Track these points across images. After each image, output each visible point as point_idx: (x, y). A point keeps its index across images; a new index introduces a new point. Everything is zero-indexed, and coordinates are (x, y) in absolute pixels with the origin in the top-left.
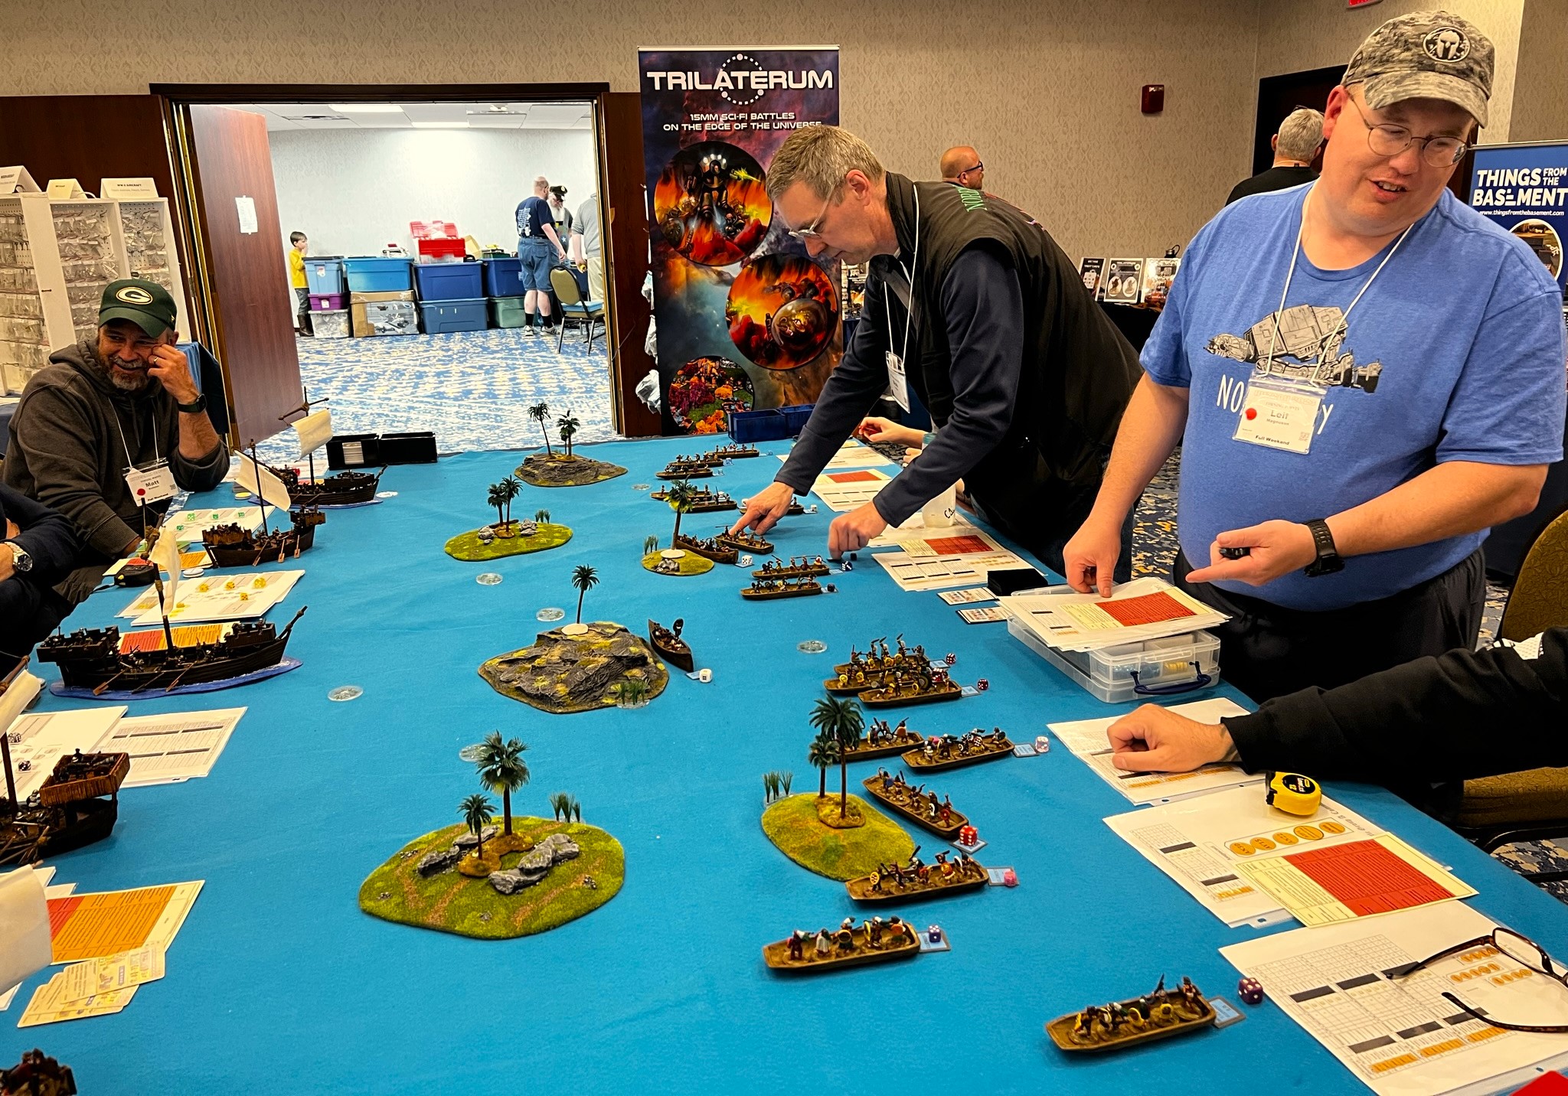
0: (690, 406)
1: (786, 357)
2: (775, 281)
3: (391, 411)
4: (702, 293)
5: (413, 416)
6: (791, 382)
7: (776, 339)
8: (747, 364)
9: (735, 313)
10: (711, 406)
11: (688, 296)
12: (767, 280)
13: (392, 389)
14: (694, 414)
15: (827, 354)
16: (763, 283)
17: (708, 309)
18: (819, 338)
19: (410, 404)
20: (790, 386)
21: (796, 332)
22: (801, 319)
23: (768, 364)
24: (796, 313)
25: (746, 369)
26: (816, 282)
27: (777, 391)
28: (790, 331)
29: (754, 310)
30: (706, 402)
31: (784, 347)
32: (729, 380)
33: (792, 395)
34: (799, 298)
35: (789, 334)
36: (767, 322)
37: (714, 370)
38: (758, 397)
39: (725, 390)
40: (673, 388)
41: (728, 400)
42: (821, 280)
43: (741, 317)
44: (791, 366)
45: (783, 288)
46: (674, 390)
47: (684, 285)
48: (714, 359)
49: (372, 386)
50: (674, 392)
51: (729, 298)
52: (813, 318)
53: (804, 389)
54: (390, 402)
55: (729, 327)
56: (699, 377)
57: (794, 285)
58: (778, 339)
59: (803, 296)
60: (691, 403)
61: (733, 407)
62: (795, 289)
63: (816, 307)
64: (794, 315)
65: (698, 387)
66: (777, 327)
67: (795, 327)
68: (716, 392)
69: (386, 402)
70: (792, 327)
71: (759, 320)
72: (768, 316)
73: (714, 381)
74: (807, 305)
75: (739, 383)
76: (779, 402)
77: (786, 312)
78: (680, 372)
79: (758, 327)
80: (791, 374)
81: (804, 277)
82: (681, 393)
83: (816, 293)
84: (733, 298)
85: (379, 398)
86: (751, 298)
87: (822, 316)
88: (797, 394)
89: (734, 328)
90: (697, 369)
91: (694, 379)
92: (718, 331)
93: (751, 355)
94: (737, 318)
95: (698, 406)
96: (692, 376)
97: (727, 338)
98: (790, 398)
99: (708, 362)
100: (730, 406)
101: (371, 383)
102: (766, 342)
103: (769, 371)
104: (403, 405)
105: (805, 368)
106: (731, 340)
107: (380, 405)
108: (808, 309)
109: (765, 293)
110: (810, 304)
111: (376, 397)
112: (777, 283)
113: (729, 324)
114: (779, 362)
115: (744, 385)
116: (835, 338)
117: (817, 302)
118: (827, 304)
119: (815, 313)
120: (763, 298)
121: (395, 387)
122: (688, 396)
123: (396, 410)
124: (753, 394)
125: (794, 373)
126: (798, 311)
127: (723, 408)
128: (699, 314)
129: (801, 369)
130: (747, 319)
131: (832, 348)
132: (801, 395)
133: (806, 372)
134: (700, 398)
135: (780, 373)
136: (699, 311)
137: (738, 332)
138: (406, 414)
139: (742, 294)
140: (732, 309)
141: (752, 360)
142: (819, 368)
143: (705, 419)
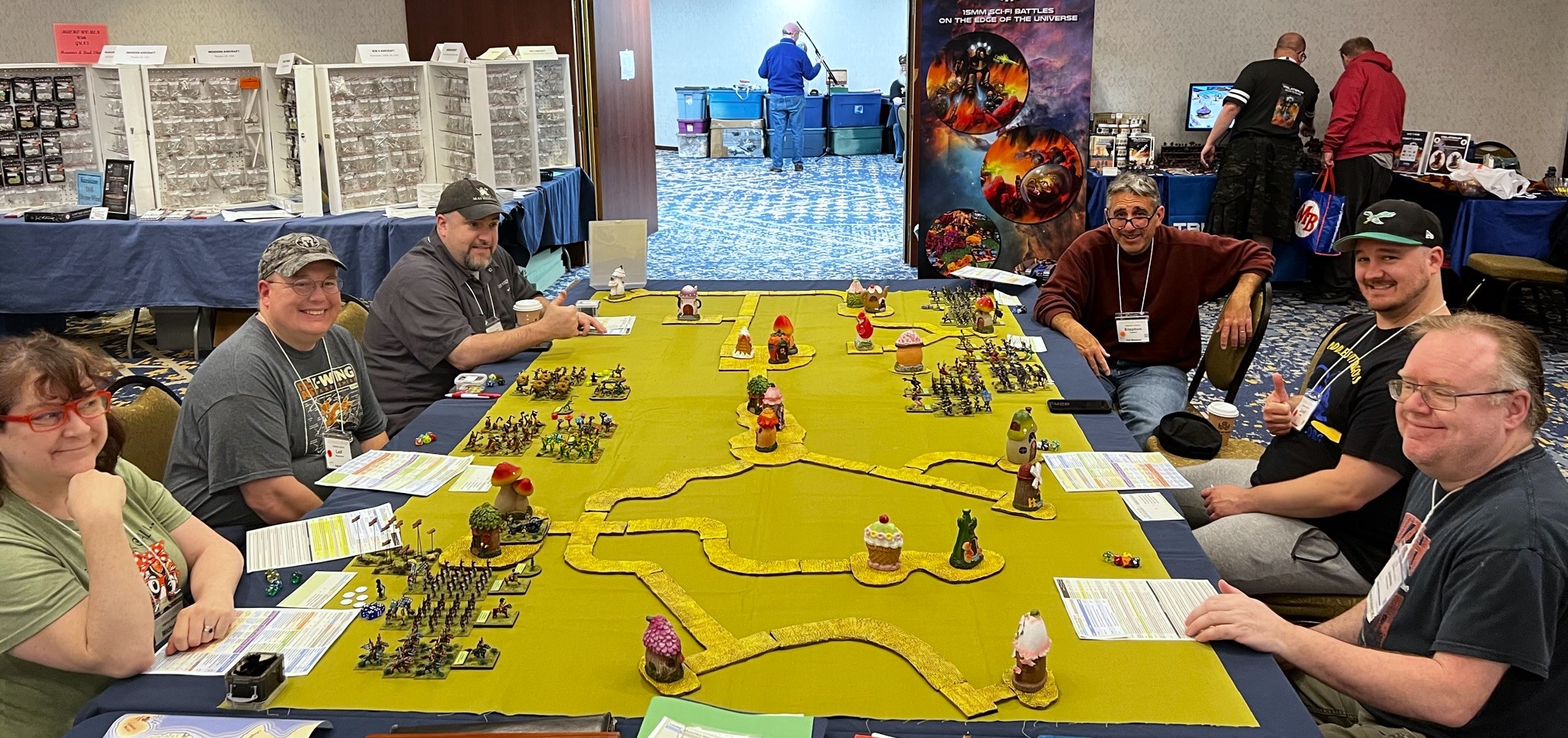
0: (943, 250)
1: (1032, 213)
2: (1026, 148)
3: (725, 229)
4: (961, 157)
5: (742, 235)
6: (1035, 235)
7: (1024, 198)
8: (996, 218)
9: (989, 174)
10: (962, 251)
11: (949, 157)
12: (1020, 148)
13: (731, 208)
14: (947, 256)
15: (1070, 212)
16: (1016, 149)
17: (965, 169)
18: (1064, 198)
19: (742, 224)
20: (1034, 239)
21: (1043, 192)
22: (1048, 181)
24: (1044, 177)
25: (995, 221)
26: (1064, 150)
27: (1021, 242)
28: (1037, 191)
29: (1006, 172)
30: (957, 247)
32: (979, 230)
33: (1035, 246)
34: (1047, 163)
35: (1036, 194)
36: (1017, 183)
37: (966, 221)
38: (1004, 245)
39: (975, 238)
40: (930, 234)
41: (977, 247)
42: (1068, 149)
43: (993, 177)
44: (1037, 221)
45: (1032, 155)
46: (931, 236)
47: (946, 150)
48: (967, 211)
49: (716, 205)
50: (930, 237)
51: (985, 161)
52: (1059, 182)
53: (1047, 241)
54: (727, 221)
55: (982, 185)
56: (953, 226)
57: (1044, 152)
58: (1026, 197)
59: (1051, 162)
60: (944, 247)
61: (981, 253)
62: (1044, 155)
63: (1062, 172)
64: (1042, 178)
65: (952, 234)
66: (1025, 188)
67: (1042, 188)
68: (967, 239)
69: (723, 220)
70: (1040, 188)
71: (1010, 180)
72: (1018, 178)
73: (965, 230)
74: (1053, 170)
75: (988, 233)
76: (1022, 251)
77: (1035, 174)
78: (937, 221)
79: (1009, 187)
80: (1035, 228)
81: (1053, 146)
82: (937, 239)
83: (1063, 159)
84: (988, 161)
85: (719, 216)
86: (1004, 162)
87: (1067, 179)
88: (1040, 246)
89: (987, 186)
90: (952, 219)
91: (949, 227)
92: (973, 188)
93: (1000, 211)
94: (990, 178)
95: (949, 250)
96: (947, 225)
97: (981, 194)
98: (1033, 249)
99: (962, 213)
100: (978, 252)
101: (715, 202)
102: (1015, 200)
103: (1015, 225)
104: (736, 224)
105: (1049, 223)
106: (984, 196)
107: (719, 222)
108: (1055, 173)
109: (1016, 158)
110: (1057, 169)
111: (716, 215)
112: (1028, 150)
113: (983, 182)
114: (1025, 217)
115: (992, 235)
116: (1079, 199)
117: (1064, 167)
118: (1073, 170)
119: (1061, 177)
120: (1015, 162)
121: (733, 207)
122: (942, 241)
123: (730, 228)
124: (1000, 243)
125: (1039, 227)
126: (1046, 175)
127: (972, 254)
128: (958, 174)
129: (1045, 224)
130: (999, 180)
131: (1076, 207)
132: (1043, 247)
133: (1050, 227)
134: (953, 244)
135: (1026, 227)
136: (958, 171)
137: (990, 190)
138: (736, 232)
139: (996, 159)
140: (986, 170)
141: (1001, 214)
142: (1061, 224)
143: (956, 262)
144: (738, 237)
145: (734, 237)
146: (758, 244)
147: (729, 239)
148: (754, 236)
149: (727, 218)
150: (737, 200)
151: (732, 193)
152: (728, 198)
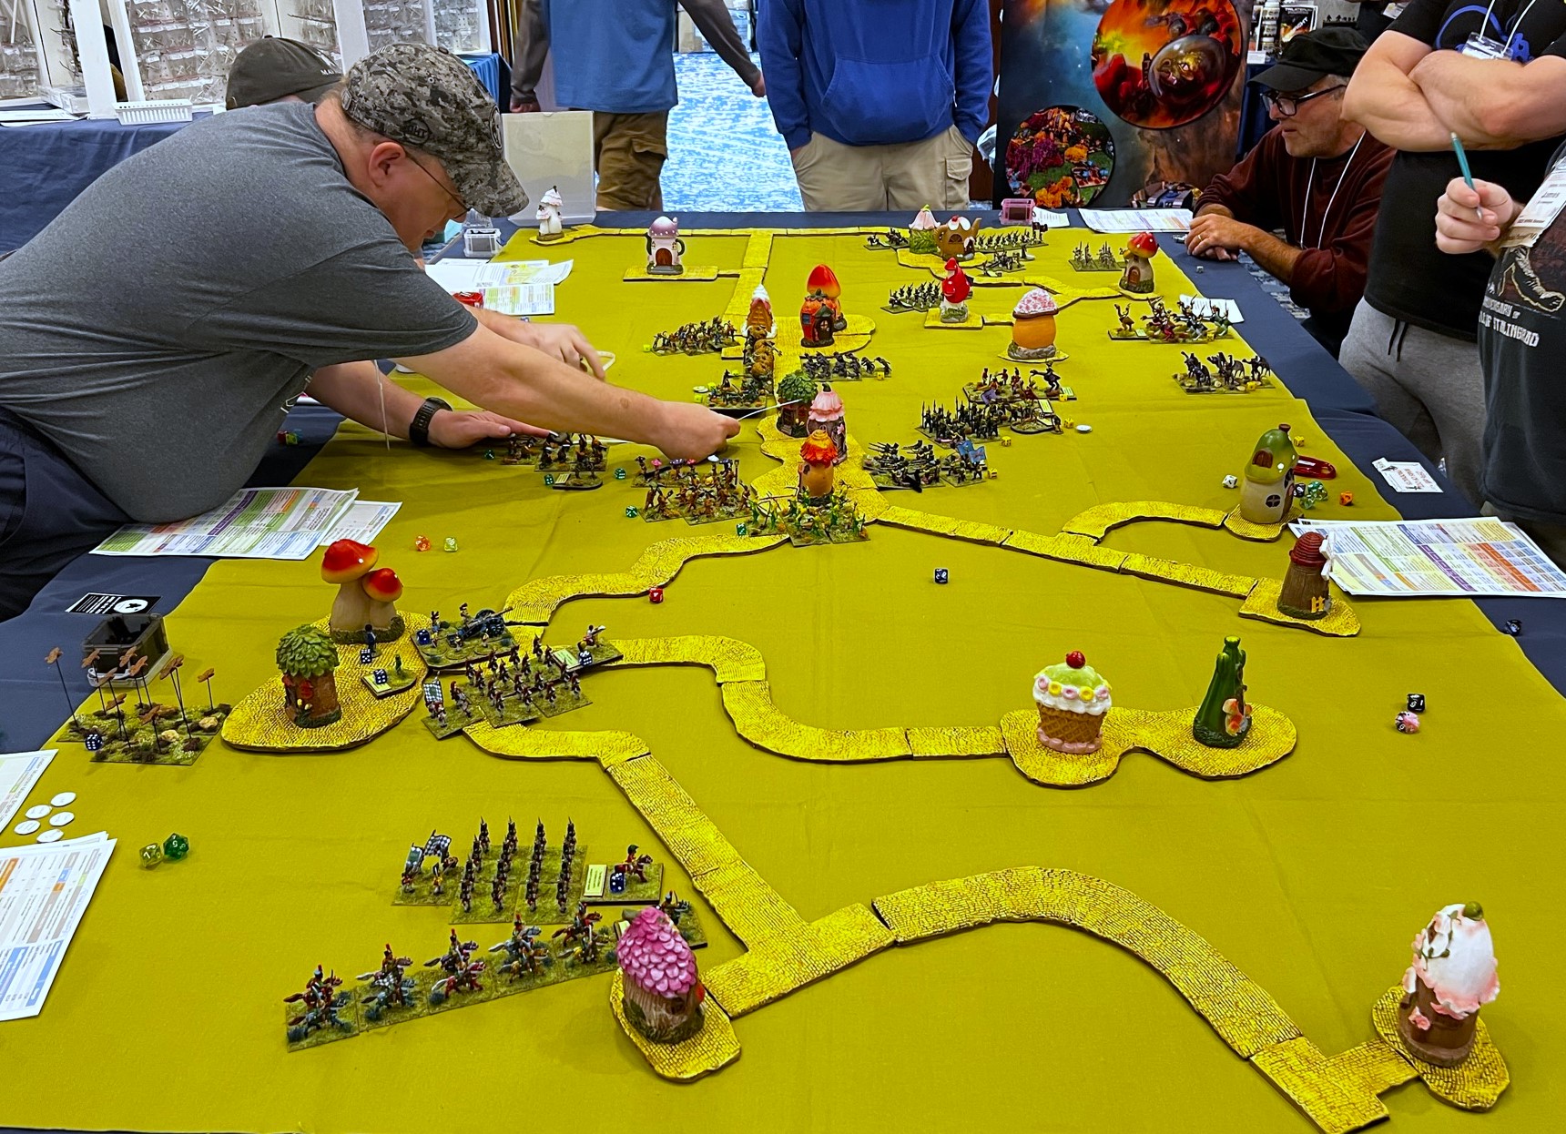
0: (1031, 169)
1: (1163, 112)
2: (1162, 10)
4: (1064, 23)
6: (1165, 145)
7: (1153, 88)
8: (1110, 119)
9: (1104, 51)
10: (1058, 171)
11: (1046, 26)
12: (1152, 9)
14: (1035, 179)
15: (1219, 111)
16: (1145, 12)
17: (1069, 44)
18: (1211, 89)
20: (1164, 152)
21: (1181, 80)
22: (1190, 62)
23: (1139, 119)
24: (1184, 54)
25: (1108, 126)
26: (1217, 13)
27: (1145, 157)
28: (1173, 78)
29: (1130, 48)
30: (1052, 165)
31: (1162, 99)
32: (1085, 138)
33: (1164, 163)
34: (1191, 34)
35: (1171, 82)
36: (1144, 65)
37: (1067, 124)
38: (1120, 162)
39: (1078, 151)
40: (1013, 144)
41: (1080, 164)
42: (1224, 10)
43: (1110, 56)
44: (1168, 124)
45: (1170, 21)
46: (1014, 147)
47: (1043, 11)
48: (1069, 110)
50: (1013, 150)
51: (1099, 31)
52: (1207, 63)
53: (1183, 156)
55: (1093, 69)
56: (1047, 132)
57: (1187, 16)
58: (1155, 88)
59: (1197, 32)
60: (1033, 165)
61: (1085, 174)
62: (1187, 22)
63: (1213, 47)
64: (1182, 57)
65: (1044, 145)
66: (1156, 72)
67: (1181, 73)
68: (1067, 153)
70: (1177, 73)
71: (1134, 60)
72: (1146, 57)
73: (1065, 139)
74: (1200, 45)
75: (1098, 143)
76: (1146, 171)
77: (1172, 52)
78: (1023, 125)
79: (1133, 71)
80: (1167, 135)
81: (1202, 7)
82: (1022, 152)
83: (1215, 29)
84: (1104, 31)
86: (1127, 31)
87: (1219, 61)
88: (1171, 162)
89: (1100, 70)
90: (1047, 122)
91: (1041, 134)
92: (1080, 73)
93: (1117, 109)
94: (1105, 58)
95: (1041, 169)
96: (1038, 131)
97: (1089, 84)
98: (1162, 167)
99: (1062, 113)
100: (1082, 172)
102: (1139, 91)
103: (1138, 129)
105: (1187, 128)
106: (1094, 85)
108: (1202, 49)
109: (1143, 27)
110: (1205, 43)
112: (1164, 14)
113: (1094, 64)
114: (1153, 119)
115: (1104, 145)
116: (1233, 91)
117: (1215, 41)
118: (1228, 44)
119: (1210, 55)
120: (1142, 32)
122: (1030, 156)
124: (1114, 159)
125: (1171, 134)
126: (1188, 52)
127: (1072, 175)
128: (1058, 51)
129: (1181, 129)
130: (1119, 60)
131: (1227, 104)
132: (1176, 164)
133: (1188, 134)
134: (1045, 159)
135: (1152, 133)
136: (1057, 46)
137: (1104, 75)
139: (1115, 26)
140: (1099, 46)
141: (1118, 114)
142: (1204, 130)
143: (1048, 187)
144: (721, 160)
145: (716, 159)
146: (750, 169)
147: (709, 162)
148: (743, 159)
149: (705, 133)
150: (717, 109)
151: (710, 100)
152: (706, 106)
